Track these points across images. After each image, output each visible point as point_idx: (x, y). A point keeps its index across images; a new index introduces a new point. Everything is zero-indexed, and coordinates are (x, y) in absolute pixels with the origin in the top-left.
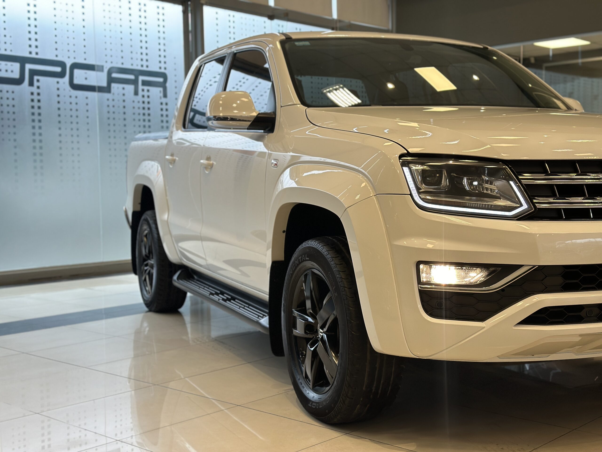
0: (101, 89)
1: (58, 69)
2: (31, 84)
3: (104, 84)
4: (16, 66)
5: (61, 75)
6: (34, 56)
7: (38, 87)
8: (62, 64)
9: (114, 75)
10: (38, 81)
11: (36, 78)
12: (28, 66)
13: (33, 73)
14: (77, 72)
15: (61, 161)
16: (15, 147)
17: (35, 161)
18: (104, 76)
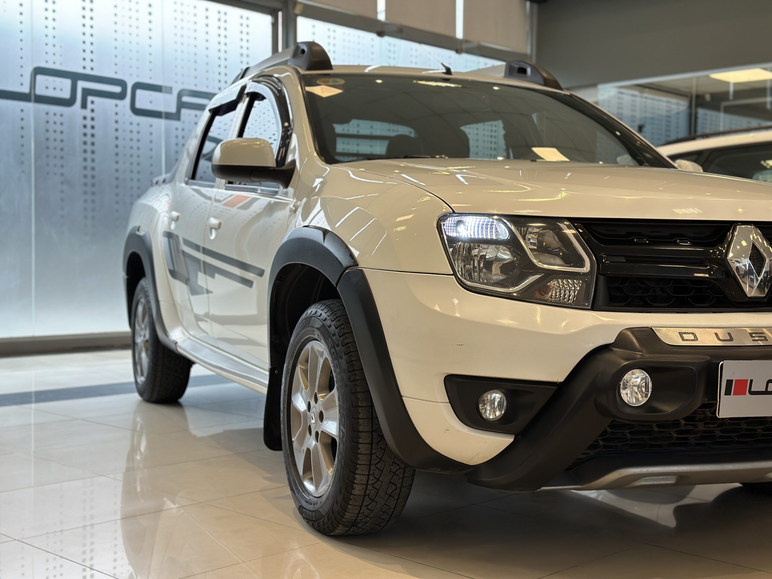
0: (168, 116)
1: (117, 89)
2: (84, 106)
3: (173, 109)
4: (67, 83)
5: (121, 96)
6: (88, 71)
7: (92, 111)
8: (122, 83)
9: (185, 99)
10: (92, 102)
11: (90, 98)
12: (81, 85)
13: (87, 92)
14: (139, 92)
15: (117, 203)
16: (62, 183)
17: (86, 201)
18: (173, 98)
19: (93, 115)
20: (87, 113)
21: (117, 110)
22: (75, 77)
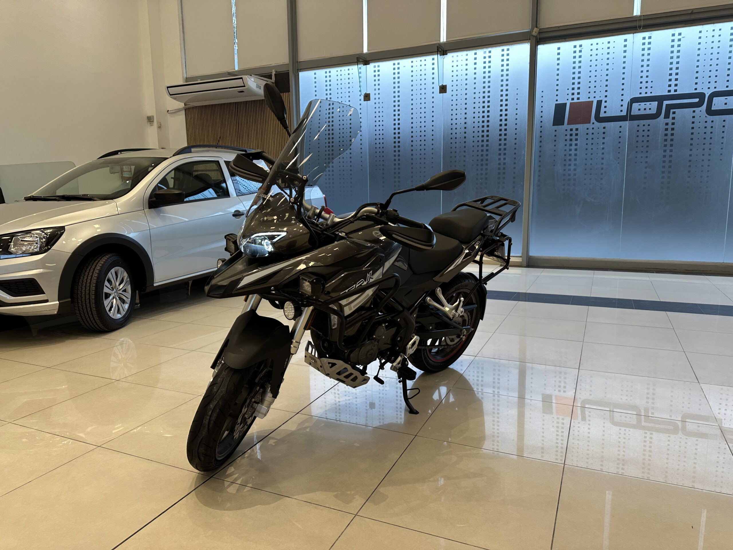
1: (697, 100)
2: (667, 116)
4: (655, 104)
5: (699, 105)
6: (672, 93)
7: (674, 118)
8: (701, 96)
10: (674, 113)
11: (672, 111)
12: (666, 103)
13: (669, 107)
14: (716, 99)
15: (689, 177)
16: (646, 168)
17: (663, 177)
19: (673, 121)
20: (670, 121)
22: (660, 99)
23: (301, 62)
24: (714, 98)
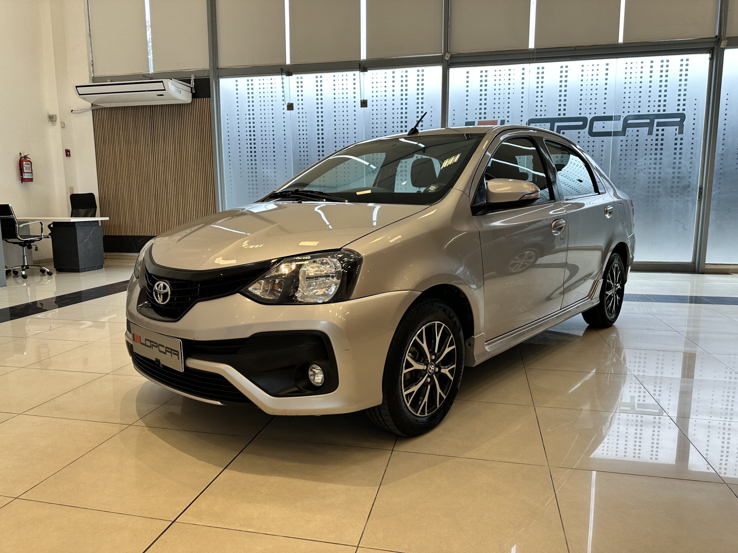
0: (616, 134)
1: (581, 123)
3: (620, 129)
4: (548, 125)
5: (583, 127)
6: (562, 116)
8: (584, 119)
9: (629, 122)
11: (562, 131)
12: (557, 124)
13: (559, 128)
14: (595, 123)
18: (620, 123)
21: (579, 135)
22: (552, 121)
23: (221, 69)
24: (595, 122)
